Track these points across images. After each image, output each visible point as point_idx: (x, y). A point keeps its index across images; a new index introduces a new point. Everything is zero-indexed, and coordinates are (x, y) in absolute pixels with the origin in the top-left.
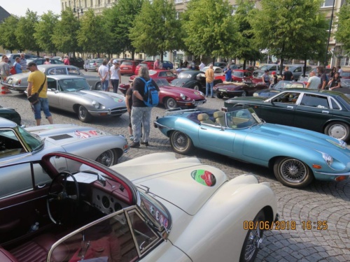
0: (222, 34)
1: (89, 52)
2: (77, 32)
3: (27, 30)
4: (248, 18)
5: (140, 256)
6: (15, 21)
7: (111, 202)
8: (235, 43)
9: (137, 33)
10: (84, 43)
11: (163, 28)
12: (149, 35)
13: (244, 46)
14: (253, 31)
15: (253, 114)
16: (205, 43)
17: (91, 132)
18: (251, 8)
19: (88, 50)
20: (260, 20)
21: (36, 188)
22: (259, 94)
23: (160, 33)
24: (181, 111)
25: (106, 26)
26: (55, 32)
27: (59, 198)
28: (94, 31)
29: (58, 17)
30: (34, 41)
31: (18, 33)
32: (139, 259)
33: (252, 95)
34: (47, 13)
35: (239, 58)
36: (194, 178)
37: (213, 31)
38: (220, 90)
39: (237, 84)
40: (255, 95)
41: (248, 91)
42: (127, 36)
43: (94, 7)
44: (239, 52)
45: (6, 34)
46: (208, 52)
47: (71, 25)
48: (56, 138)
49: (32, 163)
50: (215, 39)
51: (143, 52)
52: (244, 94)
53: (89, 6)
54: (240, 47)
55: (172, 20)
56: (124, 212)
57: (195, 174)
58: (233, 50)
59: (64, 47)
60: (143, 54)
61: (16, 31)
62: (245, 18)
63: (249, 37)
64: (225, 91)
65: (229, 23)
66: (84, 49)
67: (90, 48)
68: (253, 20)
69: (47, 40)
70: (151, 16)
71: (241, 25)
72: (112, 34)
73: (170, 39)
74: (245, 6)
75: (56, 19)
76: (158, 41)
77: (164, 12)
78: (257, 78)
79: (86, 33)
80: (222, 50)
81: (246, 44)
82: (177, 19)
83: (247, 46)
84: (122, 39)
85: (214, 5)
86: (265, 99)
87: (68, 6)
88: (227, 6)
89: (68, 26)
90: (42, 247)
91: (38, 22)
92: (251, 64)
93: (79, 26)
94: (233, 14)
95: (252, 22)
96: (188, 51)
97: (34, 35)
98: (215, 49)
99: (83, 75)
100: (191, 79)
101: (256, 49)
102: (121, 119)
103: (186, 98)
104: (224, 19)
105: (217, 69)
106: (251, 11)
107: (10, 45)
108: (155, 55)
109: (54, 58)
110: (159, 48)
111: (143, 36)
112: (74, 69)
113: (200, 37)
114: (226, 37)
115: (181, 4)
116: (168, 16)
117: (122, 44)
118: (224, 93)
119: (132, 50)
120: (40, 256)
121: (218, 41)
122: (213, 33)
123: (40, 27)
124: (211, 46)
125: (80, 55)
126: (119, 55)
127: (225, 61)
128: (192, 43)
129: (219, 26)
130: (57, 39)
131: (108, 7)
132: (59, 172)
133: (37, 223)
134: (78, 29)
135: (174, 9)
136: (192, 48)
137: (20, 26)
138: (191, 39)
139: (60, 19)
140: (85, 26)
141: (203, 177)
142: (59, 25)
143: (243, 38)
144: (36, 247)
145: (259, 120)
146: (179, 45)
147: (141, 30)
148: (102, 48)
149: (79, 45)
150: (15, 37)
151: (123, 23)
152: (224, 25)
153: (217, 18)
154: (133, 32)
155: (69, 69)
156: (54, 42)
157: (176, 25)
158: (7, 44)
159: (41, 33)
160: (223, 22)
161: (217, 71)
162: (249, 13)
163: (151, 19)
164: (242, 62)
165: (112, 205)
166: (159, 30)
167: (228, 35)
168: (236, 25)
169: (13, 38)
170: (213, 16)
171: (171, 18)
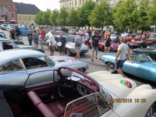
0: (132, 18)
1: (71, 26)
2: (66, 17)
3: (46, 17)
4: (145, 11)
5: (100, 115)
6: (42, 13)
7: (85, 90)
8: (138, 23)
9: (92, 18)
10: (69, 22)
11: (104, 16)
12: (97, 19)
13: (143, 24)
14: (148, 17)
15: (148, 56)
16: (123, 23)
17: (73, 60)
18: (147, 6)
19: (70, 25)
20: (152, 12)
21: (54, 81)
22: (150, 47)
23: (102, 18)
24: (112, 53)
25: (78, 15)
26: (57, 17)
27: (64, 86)
28: (73, 17)
29: (59, 11)
30: (49, 21)
31: (43, 18)
32: (100, 116)
33: (146, 48)
34: (55, 10)
35: (139, 30)
36: (122, 83)
37: (127, 17)
38: (130, 44)
39: (139, 42)
40: (148, 47)
41: (144, 45)
42: (87, 20)
43: (74, 7)
44: (139, 27)
45: (38, 18)
46: (124, 27)
47: (64, 14)
48: (60, 61)
49: (54, 70)
50: (128, 21)
51: (94, 26)
52: (142, 47)
53: (72, 6)
54: (140, 24)
55: (108, 12)
56: (95, 94)
57: (122, 82)
58: (137, 26)
59: (61, 24)
60: (94, 27)
61: (42, 17)
62: (144, 11)
63: (145, 20)
64: (132, 45)
65: (136, 13)
66: (69, 24)
67: (71, 25)
68: (148, 12)
69: (54, 21)
70: (99, 10)
71: (141, 14)
72: (81, 18)
73: (107, 21)
74: (144, 5)
75: (58, 12)
76: (101, 21)
77: (104, 9)
78: (149, 39)
79: (70, 18)
80: (131, 26)
81: (144, 23)
82: (110, 11)
83: (144, 24)
84: (85, 20)
85: (129, 5)
86: (153, 50)
87: (63, 6)
88: (135, 5)
89: (63, 15)
90: (55, 106)
91: (51, 13)
92: (145, 33)
93: (67, 15)
94: (138, 9)
95: (147, 12)
96: (115, 26)
97: (49, 19)
98: (128, 25)
99: (68, 36)
100: (116, 39)
101: (149, 25)
102: (84, 55)
103: (114, 47)
104: (133, 11)
105: (128, 35)
106: (147, 7)
107: (39, 23)
108: (99, 27)
109: (57, 28)
110: (101, 25)
111: (94, 19)
112: (65, 33)
113: (121, 20)
114: (133, 20)
115: (112, 5)
116: (106, 10)
117: (85, 23)
118: (132, 46)
119: (89, 25)
120: (55, 109)
121: (129, 22)
122: (127, 18)
123: (51, 15)
124: (126, 24)
125: (67, 27)
126: (83, 28)
127: (132, 31)
128: (117, 22)
129: (131, 15)
130: (58, 21)
131: (80, 7)
132: (64, 75)
133: (53, 96)
134: (67, 16)
135: (109, 7)
136: (116, 25)
137: (44, 15)
138: (117, 20)
139: (60, 12)
140: (70, 15)
141: (126, 83)
142: (59, 15)
143: (142, 20)
144: (53, 105)
145: (151, 59)
146: (111, 23)
147: (94, 17)
148: (76, 24)
149: (67, 23)
150: (41, 19)
151: (86, 13)
152: (133, 14)
153: (130, 11)
154: (90, 18)
155: (63, 33)
156: (57, 22)
157: (110, 14)
158: (38, 22)
159: (52, 18)
160: (132, 13)
161: (128, 36)
162: (146, 8)
163: (98, 12)
164: (141, 32)
165: (85, 91)
166: (101, 16)
167: (135, 18)
168: (139, 14)
169: (41, 20)
170: (128, 10)
171: (108, 11)
